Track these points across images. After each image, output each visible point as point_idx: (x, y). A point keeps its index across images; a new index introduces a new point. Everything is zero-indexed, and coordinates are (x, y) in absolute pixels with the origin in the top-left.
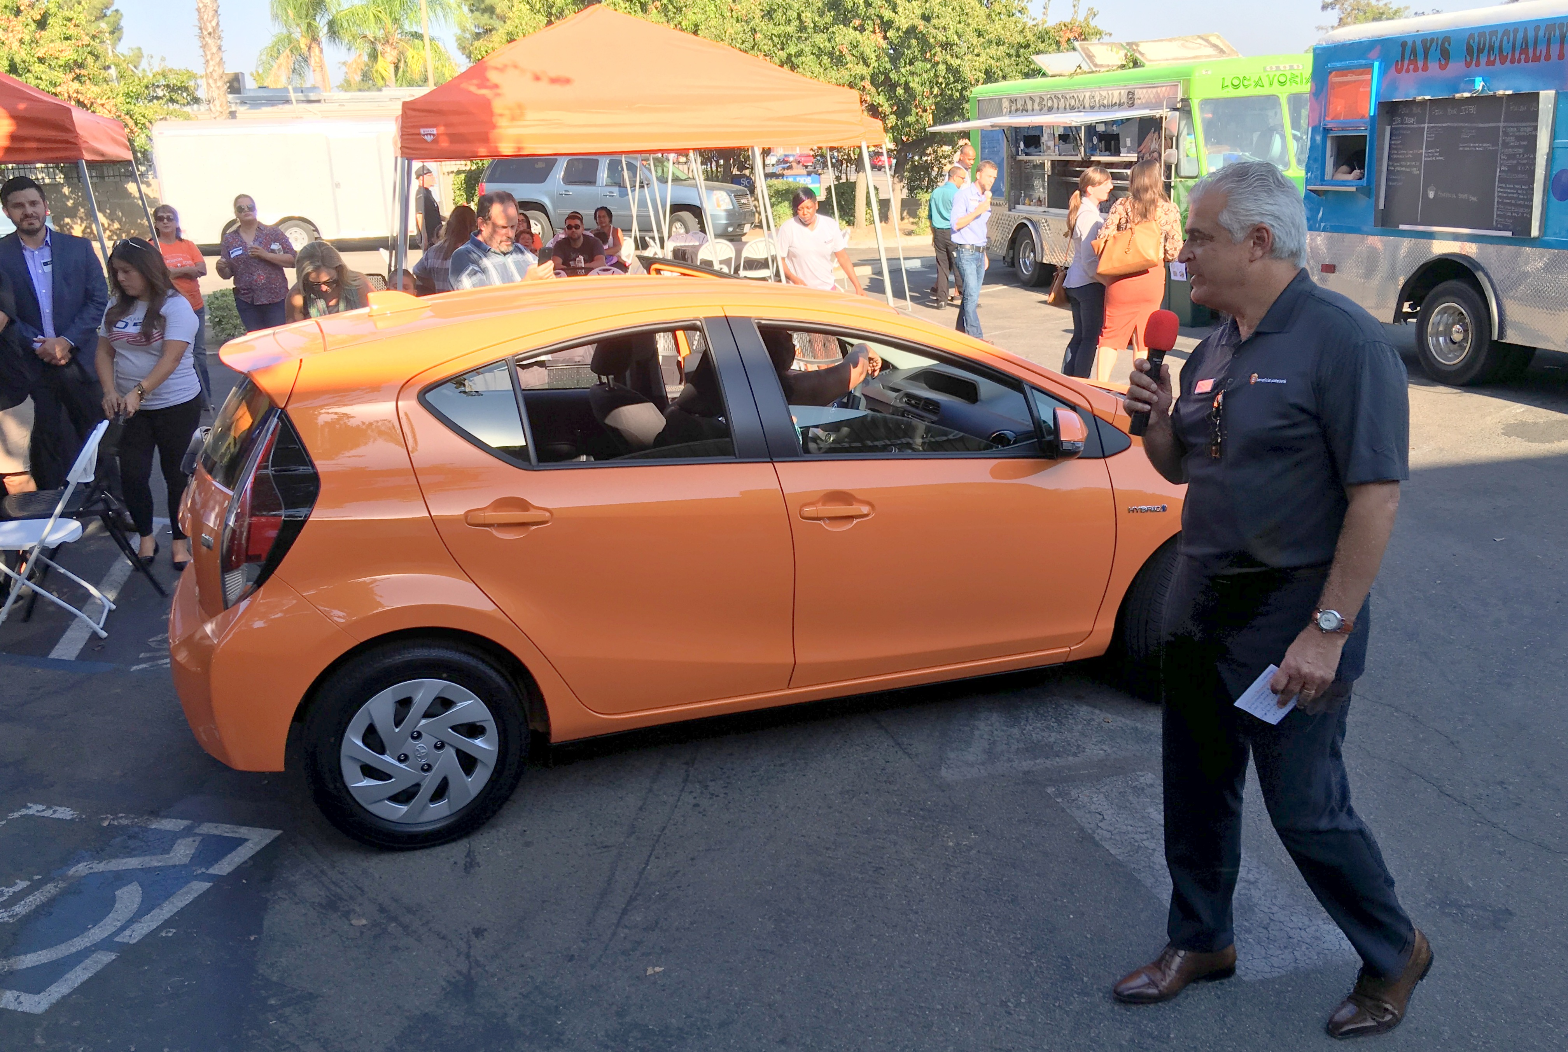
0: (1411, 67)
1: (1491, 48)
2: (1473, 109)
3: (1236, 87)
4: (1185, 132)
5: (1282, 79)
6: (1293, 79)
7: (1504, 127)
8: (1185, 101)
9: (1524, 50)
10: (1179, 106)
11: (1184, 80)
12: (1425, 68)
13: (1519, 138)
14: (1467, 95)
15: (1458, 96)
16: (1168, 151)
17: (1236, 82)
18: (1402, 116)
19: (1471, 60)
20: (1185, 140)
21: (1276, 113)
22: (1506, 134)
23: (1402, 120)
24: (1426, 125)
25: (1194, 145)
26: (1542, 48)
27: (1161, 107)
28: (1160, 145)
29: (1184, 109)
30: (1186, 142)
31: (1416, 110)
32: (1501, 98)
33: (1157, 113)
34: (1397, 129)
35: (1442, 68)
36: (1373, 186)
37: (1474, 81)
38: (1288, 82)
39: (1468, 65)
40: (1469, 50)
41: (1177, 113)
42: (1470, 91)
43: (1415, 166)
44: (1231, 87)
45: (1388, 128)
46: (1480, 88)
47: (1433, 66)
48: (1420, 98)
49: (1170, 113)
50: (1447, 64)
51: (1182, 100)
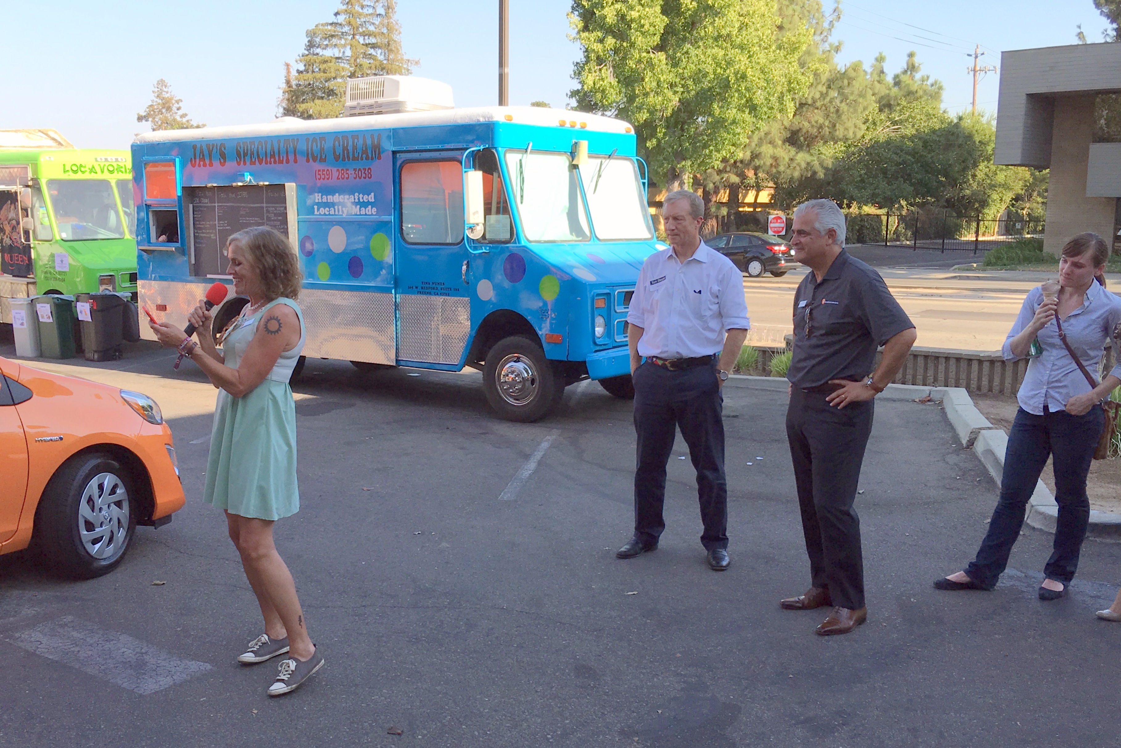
0: (202, 163)
1: (252, 154)
2: (245, 194)
3: (75, 172)
4: (37, 205)
5: (111, 169)
6: (119, 169)
7: (266, 207)
8: (35, 180)
9: (273, 156)
10: (30, 183)
11: (32, 164)
12: (211, 165)
13: (276, 215)
14: (240, 184)
15: (234, 184)
16: (25, 219)
17: (75, 168)
18: (200, 198)
19: (240, 160)
20: (39, 211)
21: (109, 195)
22: (268, 211)
23: (199, 200)
24: (216, 205)
25: (46, 215)
26: (283, 155)
27: (15, 184)
28: (18, 215)
29: (35, 187)
30: (40, 213)
31: (208, 194)
32: (262, 187)
33: (13, 188)
34: (197, 207)
35: (222, 164)
36: (186, 248)
37: (244, 175)
38: (116, 171)
39: (239, 164)
40: (238, 154)
41: (29, 190)
42: (242, 182)
43: (211, 233)
44: (71, 173)
45: (191, 206)
46: (248, 180)
47: (216, 163)
48: (209, 185)
49: (23, 189)
50: (225, 161)
51: (32, 179)
